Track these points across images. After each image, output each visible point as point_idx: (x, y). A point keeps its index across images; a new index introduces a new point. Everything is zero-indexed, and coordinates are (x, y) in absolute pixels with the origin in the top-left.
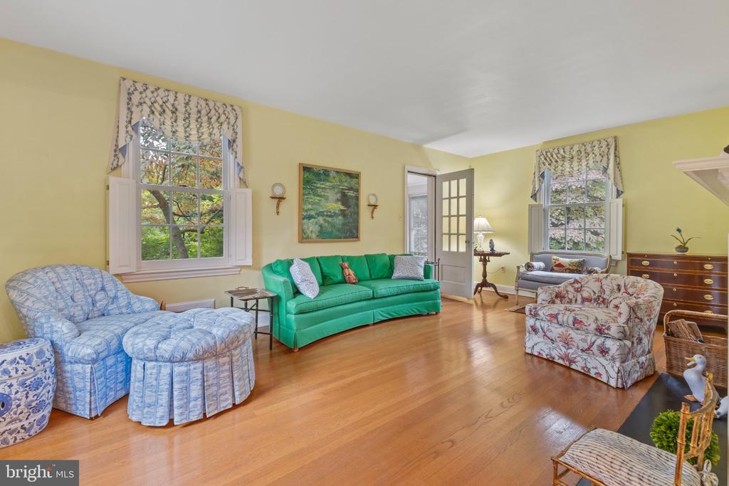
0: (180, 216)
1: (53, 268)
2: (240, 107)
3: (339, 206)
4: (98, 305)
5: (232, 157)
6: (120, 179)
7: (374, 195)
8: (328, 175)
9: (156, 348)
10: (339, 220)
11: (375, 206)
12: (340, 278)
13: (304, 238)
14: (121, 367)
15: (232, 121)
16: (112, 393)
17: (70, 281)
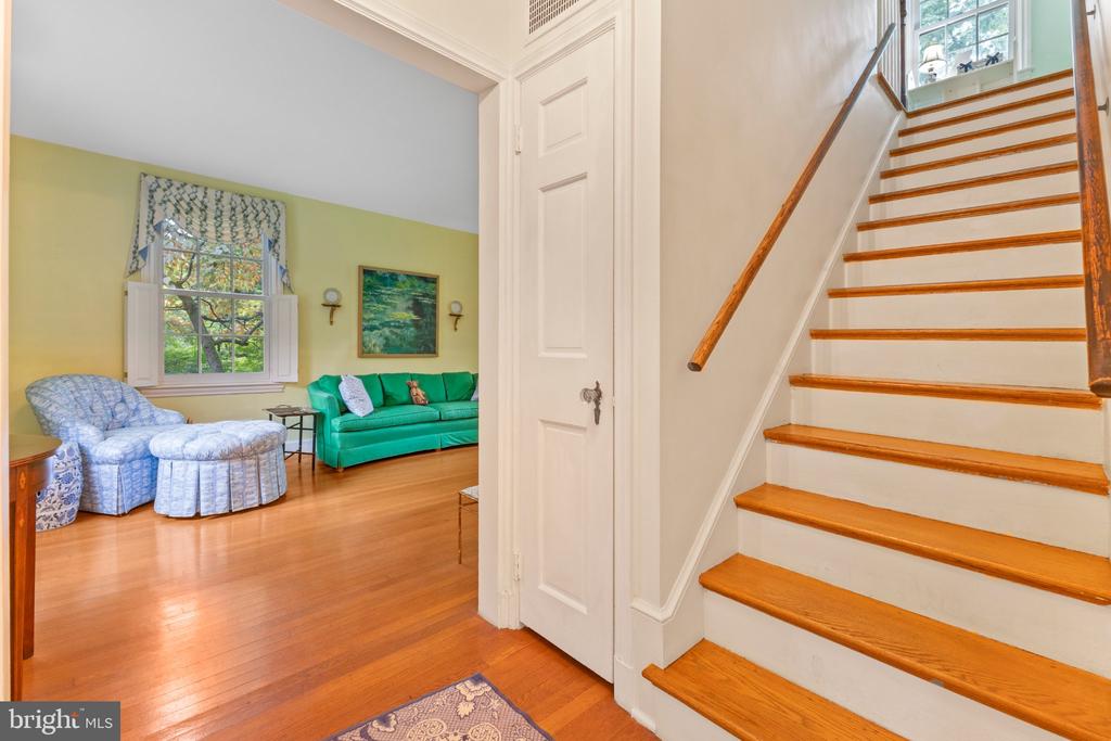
0: (214, 321)
1: (70, 377)
2: (283, 203)
3: (411, 316)
4: (118, 417)
5: (273, 260)
6: (139, 284)
7: (456, 302)
8: (397, 280)
9: (184, 446)
10: (411, 332)
11: (459, 316)
12: (405, 398)
13: (364, 352)
14: (146, 472)
15: (273, 219)
16: (137, 496)
17: (88, 391)
